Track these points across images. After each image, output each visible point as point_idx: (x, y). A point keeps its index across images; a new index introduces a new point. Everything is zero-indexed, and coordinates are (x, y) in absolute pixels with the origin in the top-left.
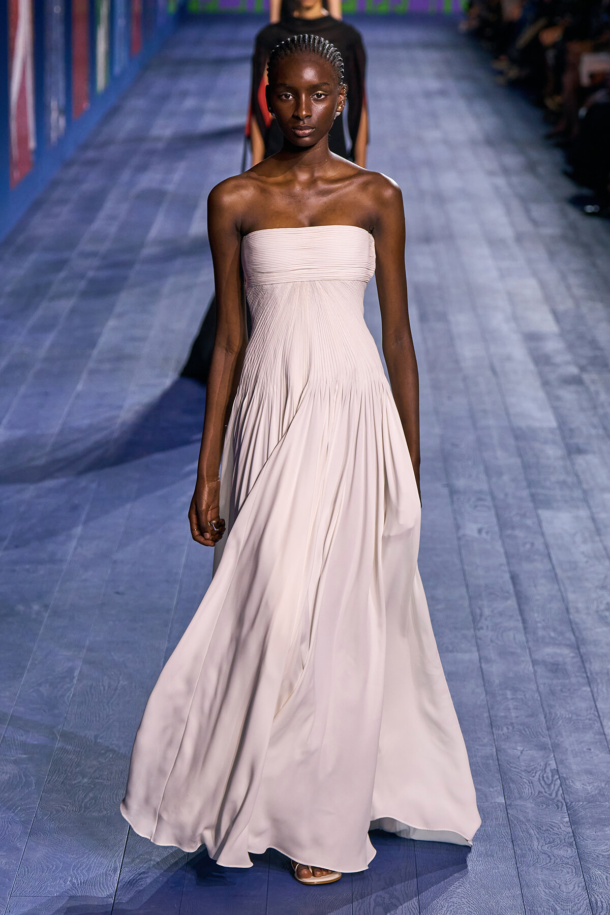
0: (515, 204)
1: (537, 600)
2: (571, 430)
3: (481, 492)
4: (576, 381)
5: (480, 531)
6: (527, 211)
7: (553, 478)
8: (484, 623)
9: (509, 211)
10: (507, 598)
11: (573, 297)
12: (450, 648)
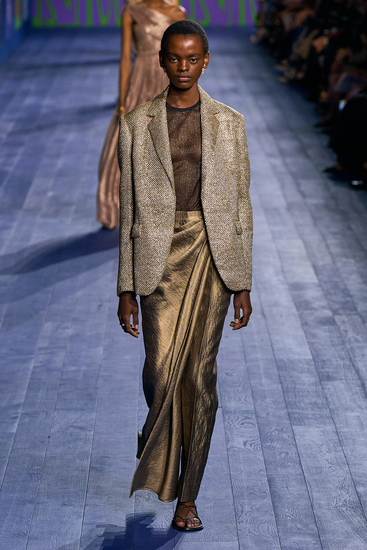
0: (288, 180)
1: (287, 499)
2: (324, 361)
3: (247, 411)
4: (330, 322)
5: (245, 444)
6: (298, 185)
7: (306, 401)
8: (244, 518)
9: (283, 186)
10: (264, 497)
11: (331, 254)
12: (216, 537)
